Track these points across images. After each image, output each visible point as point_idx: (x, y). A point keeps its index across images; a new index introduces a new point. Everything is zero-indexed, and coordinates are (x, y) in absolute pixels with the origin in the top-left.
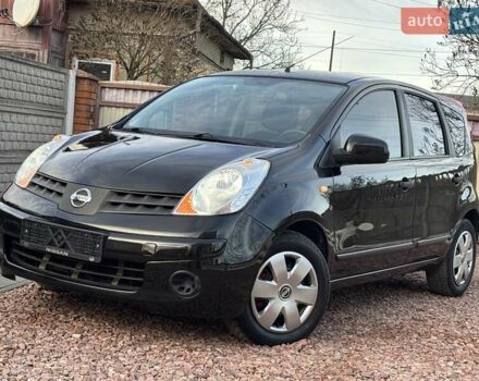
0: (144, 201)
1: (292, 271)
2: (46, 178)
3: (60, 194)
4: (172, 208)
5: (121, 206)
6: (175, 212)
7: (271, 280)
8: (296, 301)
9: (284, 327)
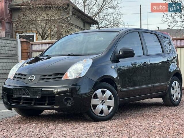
0: (53, 77)
1: (104, 95)
2: (19, 75)
3: (25, 79)
4: (61, 78)
5: (45, 79)
6: (63, 79)
7: (97, 99)
8: (107, 105)
9: (104, 114)
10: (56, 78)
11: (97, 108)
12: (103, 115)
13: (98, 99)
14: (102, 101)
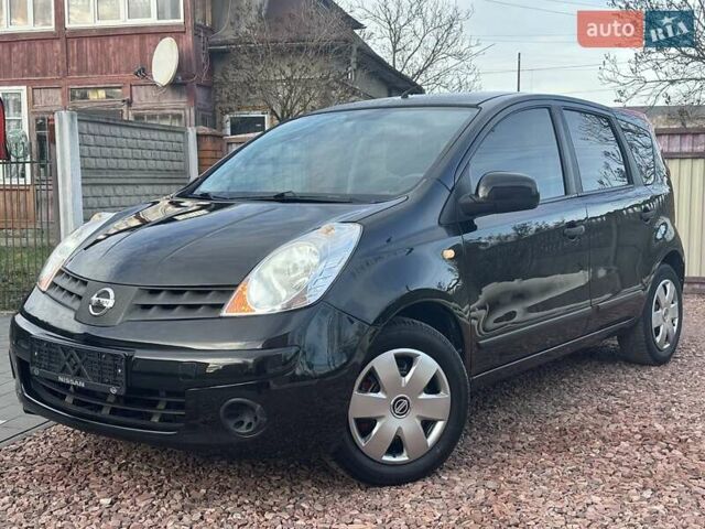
1: (409, 376)
2: (68, 276)
5: (154, 309)
6: (224, 313)
7: (377, 392)
8: (418, 417)
9: (405, 454)
10: (196, 307)
11: (374, 431)
12: (403, 458)
13: (380, 395)
14: (398, 402)
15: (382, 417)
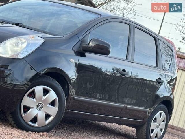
1: (45, 97)
7: (33, 98)
8: (45, 112)
9: (37, 124)
11: (29, 112)
13: (34, 100)
14: (39, 104)
15: (33, 108)
